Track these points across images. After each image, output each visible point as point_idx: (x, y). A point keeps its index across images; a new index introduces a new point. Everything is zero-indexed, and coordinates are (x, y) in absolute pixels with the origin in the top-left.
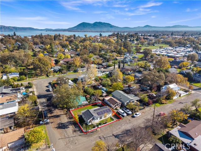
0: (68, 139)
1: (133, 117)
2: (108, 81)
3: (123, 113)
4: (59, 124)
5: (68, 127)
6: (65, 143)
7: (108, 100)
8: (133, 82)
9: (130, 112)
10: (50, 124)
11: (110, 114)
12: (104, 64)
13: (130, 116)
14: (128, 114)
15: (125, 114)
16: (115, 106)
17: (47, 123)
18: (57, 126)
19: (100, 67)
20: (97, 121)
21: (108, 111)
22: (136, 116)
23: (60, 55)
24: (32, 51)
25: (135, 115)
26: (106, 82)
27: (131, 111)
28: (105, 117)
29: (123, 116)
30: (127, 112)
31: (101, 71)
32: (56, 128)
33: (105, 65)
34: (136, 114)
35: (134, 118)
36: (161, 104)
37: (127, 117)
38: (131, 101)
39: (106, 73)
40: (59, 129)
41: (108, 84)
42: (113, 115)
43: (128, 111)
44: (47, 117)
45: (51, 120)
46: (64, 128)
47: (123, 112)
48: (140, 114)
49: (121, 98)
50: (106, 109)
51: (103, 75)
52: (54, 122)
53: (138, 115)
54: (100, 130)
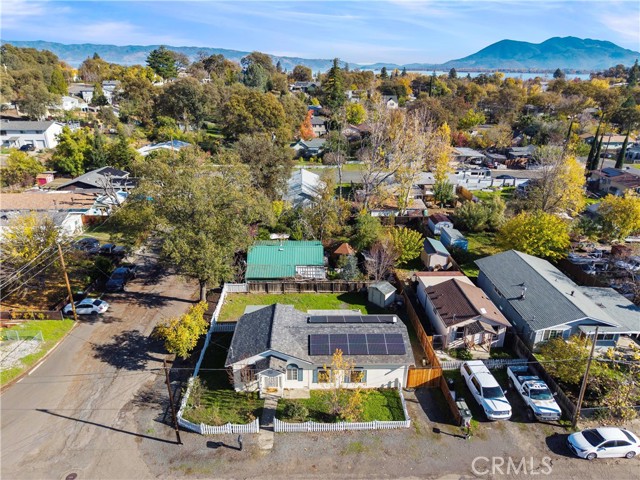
1: (561, 446)
2: (492, 207)
3: (490, 393)
4: (127, 336)
5: (142, 367)
7: (431, 290)
9: (549, 406)
10: (99, 324)
11: (393, 369)
13: (540, 432)
14: (523, 413)
15: (501, 406)
16: (460, 334)
17: (92, 317)
18: (113, 342)
19: (493, 160)
20: (294, 384)
21: (383, 349)
22: (591, 448)
23: (355, 110)
25: (579, 439)
26: (482, 211)
27: (558, 399)
28: (355, 376)
29: (480, 414)
30: (526, 398)
32: (99, 349)
33: (521, 156)
34: (594, 438)
35: (562, 459)
37: (514, 429)
40: (98, 361)
42: (413, 384)
43: (536, 393)
44: (122, 291)
45: (118, 309)
46: (121, 365)
47: (490, 382)
48: (637, 448)
49: (520, 298)
50: (376, 331)
51: (490, 187)
52: (120, 320)
53: (611, 444)
54: (273, 450)
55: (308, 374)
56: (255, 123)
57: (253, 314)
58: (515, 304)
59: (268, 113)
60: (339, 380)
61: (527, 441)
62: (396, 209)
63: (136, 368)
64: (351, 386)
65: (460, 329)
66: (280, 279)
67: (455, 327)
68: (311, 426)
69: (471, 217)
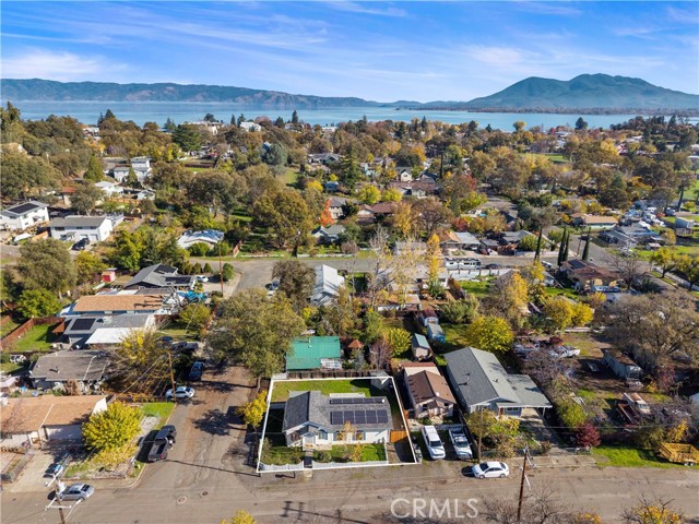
0: (196, 469)
1: (469, 472)
3: (435, 444)
4: (212, 413)
5: (227, 434)
6: (180, 481)
7: (411, 378)
8: (587, 329)
9: (466, 450)
10: (190, 405)
11: (380, 431)
12: (511, 237)
13: (460, 465)
14: (451, 455)
15: (439, 452)
16: (425, 408)
17: (184, 401)
18: (204, 417)
19: (489, 247)
20: (323, 442)
21: (374, 420)
22: (481, 472)
23: (369, 191)
24: (298, 170)
25: (477, 468)
27: (472, 448)
28: (358, 436)
29: (427, 456)
30: (455, 446)
31: (479, 264)
32: (196, 422)
33: (512, 242)
34: (484, 467)
35: (466, 479)
36: (649, 458)
37: (446, 464)
38: (500, 406)
39: (494, 271)
40: (198, 430)
41: (466, 316)
42: (393, 441)
43: (460, 444)
44: (199, 380)
45: (201, 394)
46: (213, 433)
47: (435, 438)
48: (506, 471)
49: (465, 384)
50: (372, 409)
51: (479, 277)
52: (204, 403)
53: (492, 470)
54: (312, 477)
55: (331, 436)
56: (282, 220)
57: (296, 398)
58: (462, 388)
59: (293, 211)
60: (349, 440)
61: (451, 470)
62: (397, 304)
63: (224, 434)
64: (355, 442)
65: (425, 405)
66: (310, 370)
67: (421, 404)
68: (333, 466)
69: (452, 313)
